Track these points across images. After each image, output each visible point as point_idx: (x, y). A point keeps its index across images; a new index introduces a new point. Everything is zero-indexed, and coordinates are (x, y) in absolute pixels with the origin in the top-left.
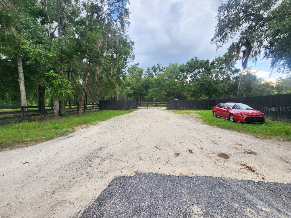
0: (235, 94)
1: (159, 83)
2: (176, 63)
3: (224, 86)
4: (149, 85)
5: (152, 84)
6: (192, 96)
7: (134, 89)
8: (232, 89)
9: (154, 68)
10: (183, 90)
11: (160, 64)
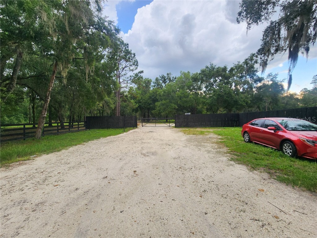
0: (258, 107)
1: (168, 95)
2: (188, 72)
3: (246, 97)
4: (157, 98)
5: (160, 96)
6: (207, 110)
7: (140, 102)
8: (256, 100)
9: (163, 78)
10: (197, 103)
11: (170, 74)
